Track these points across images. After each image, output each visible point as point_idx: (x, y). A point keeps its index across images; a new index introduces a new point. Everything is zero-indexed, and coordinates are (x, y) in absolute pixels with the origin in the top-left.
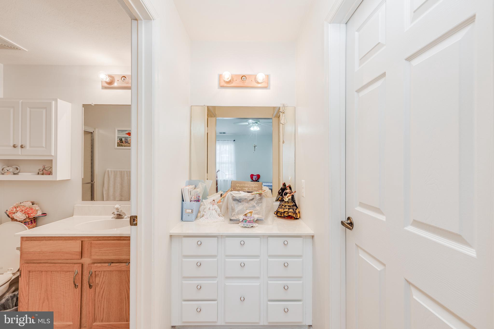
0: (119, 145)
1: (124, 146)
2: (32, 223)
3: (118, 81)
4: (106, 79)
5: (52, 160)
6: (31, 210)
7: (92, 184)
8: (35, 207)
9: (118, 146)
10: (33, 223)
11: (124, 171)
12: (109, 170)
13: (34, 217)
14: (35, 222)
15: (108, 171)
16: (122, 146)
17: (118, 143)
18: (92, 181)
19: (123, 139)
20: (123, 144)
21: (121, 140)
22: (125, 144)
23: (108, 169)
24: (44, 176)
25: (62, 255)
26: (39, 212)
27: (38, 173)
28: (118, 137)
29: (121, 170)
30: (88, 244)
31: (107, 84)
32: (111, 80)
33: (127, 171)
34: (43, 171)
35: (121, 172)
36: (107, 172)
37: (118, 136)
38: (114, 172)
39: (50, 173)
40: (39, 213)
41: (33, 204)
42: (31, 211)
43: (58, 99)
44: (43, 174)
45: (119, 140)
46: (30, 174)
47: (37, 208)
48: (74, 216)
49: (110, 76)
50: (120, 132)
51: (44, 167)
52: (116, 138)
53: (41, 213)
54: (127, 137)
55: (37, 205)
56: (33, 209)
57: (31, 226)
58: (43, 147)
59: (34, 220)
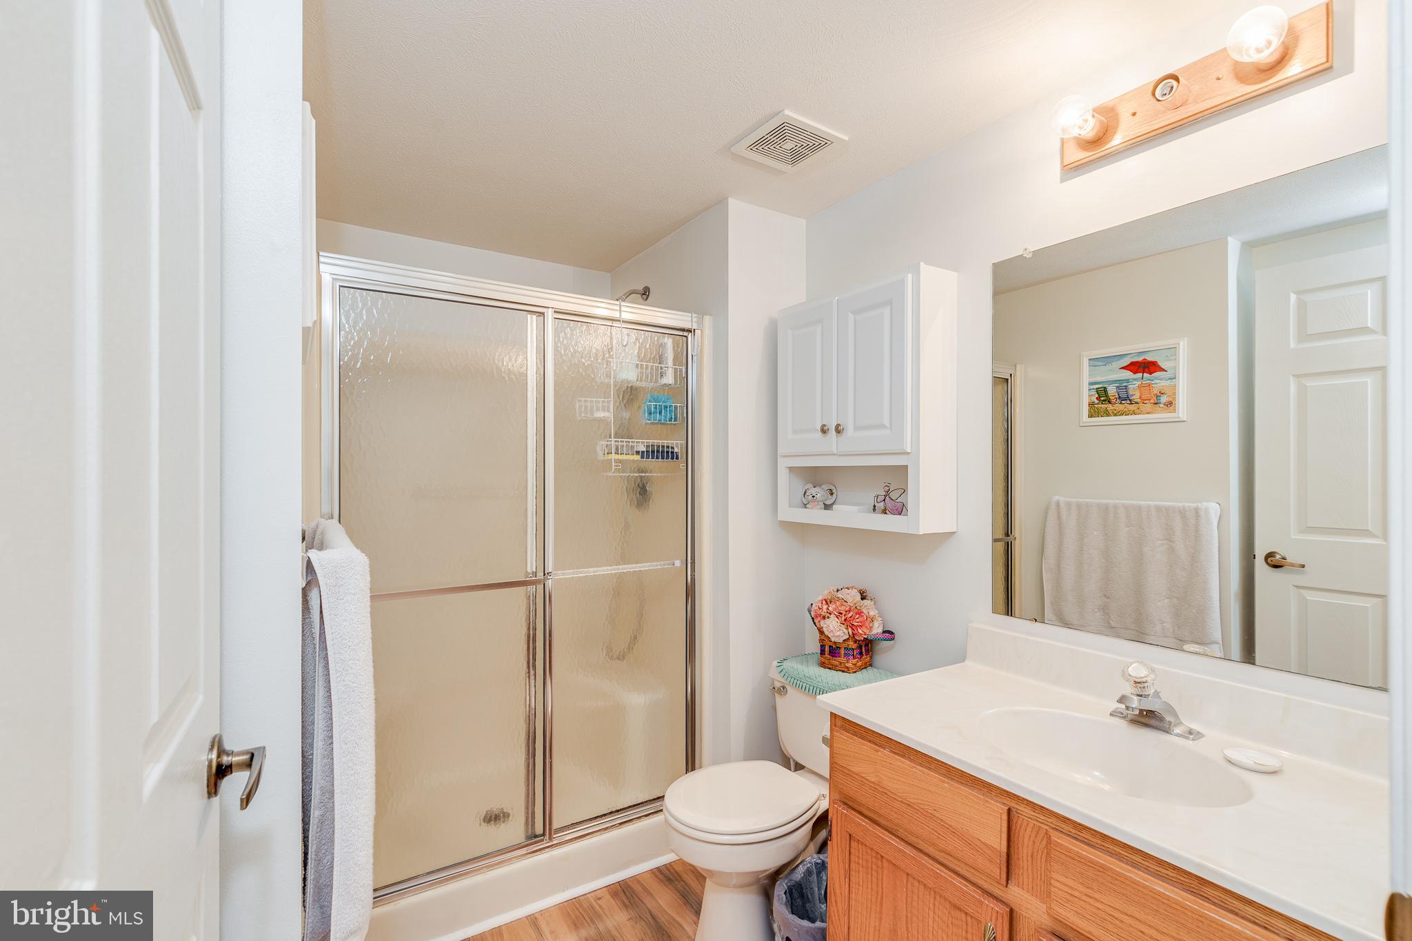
0: (1094, 412)
1: (1115, 415)
2: (861, 653)
3: (1134, 114)
4: (1081, 128)
5: (907, 466)
6: (857, 616)
7: (1008, 543)
8: (868, 607)
9: (1091, 416)
10: (864, 653)
11: (1116, 507)
12: (1062, 499)
13: (866, 637)
14: (867, 652)
15: (1058, 505)
16: (1108, 415)
17: (1091, 404)
18: (1007, 535)
19: (1112, 390)
20: (1110, 407)
21: (1103, 395)
22: (1119, 407)
23: (1056, 498)
24: (890, 517)
25: (939, 831)
26: (876, 624)
27: (875, 506)
28: (1091, 384)
29: (1104, 501)
30: (1033, 835)
31: (1085, 150)
32: (1101, 122)
33: (1126, 507)
34: (884, 500)
35: (1105, 509)
36: (1053, 507)
37: (1093, 380)
38: (1079, 506)
39: (900, 510)
40: (877, 629)
41: (862, 599)
42: (858, 620)
43: (922, 263)
44: (884, 512)
45: (1094, 392)
46: (855, 508)
47: (872, 613)
48: (967, 662)
49: (1098, 111)
50: (1100, 363)
51: (887, 488)
52: (1086, 387)
53: (880, 630)
54: (1128, 381)
55: (873, 603)
56: (863, 612)
57: (859, 664)
58: (884, 427)
59: (867, 645)
